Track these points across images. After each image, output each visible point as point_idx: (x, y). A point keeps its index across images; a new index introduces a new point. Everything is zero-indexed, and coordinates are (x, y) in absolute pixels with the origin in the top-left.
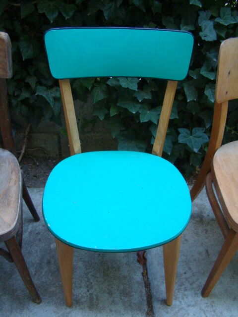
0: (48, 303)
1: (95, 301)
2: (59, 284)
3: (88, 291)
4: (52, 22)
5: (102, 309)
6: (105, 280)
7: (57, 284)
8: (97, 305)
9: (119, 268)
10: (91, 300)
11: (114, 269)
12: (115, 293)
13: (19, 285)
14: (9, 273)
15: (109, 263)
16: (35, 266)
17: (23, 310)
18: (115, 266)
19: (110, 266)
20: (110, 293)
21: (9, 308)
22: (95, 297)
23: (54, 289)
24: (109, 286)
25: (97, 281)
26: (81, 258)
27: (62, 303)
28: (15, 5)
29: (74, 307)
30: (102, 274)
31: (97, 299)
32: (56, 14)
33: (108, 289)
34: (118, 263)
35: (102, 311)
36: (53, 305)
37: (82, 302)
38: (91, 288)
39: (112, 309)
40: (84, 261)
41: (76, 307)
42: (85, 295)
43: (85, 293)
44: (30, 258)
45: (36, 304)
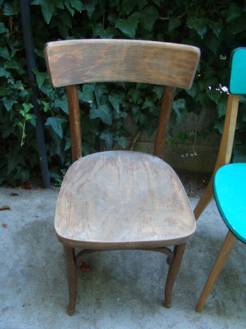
0: (177, 307)
1: (221, 307)
2: (184, 290)
3: (213, 297)
4: (202, 38)
5: (230, 315)
6: (227, 287)
7: (182, 290)
8: (224, 311)
9: (237, 276)
10: (218, 306)
11: (234, 278)
12: (239, 300)
13: (145, 289)
14: (134, 277)
15: (228, 272)
16: (158, 271)
17: (155, 313)
18: (233, 274)
19: (229, 274)
20: (234, 300)
21: (141, 311)
22: (221, 303)
23: (180, 294)
24: (231, 293)
25: (220, 288)
26: (200, 266)
27: (191, 307)
28: (163, 18)
29: (203, 312)
30: (223, 282)
31: (224, 305)
32: (205, 31)
33: (232, 296)
34: (236, 272)
35: (230, 317)
36: (182, 310)
37: (209, 308)
38: (216, 295)
39: (240, 316)
40: (204, 269)
41: (205, 312)
42: (210, 301)
43: (211, 299)
44: (152, 264)
45: (166, 308)
